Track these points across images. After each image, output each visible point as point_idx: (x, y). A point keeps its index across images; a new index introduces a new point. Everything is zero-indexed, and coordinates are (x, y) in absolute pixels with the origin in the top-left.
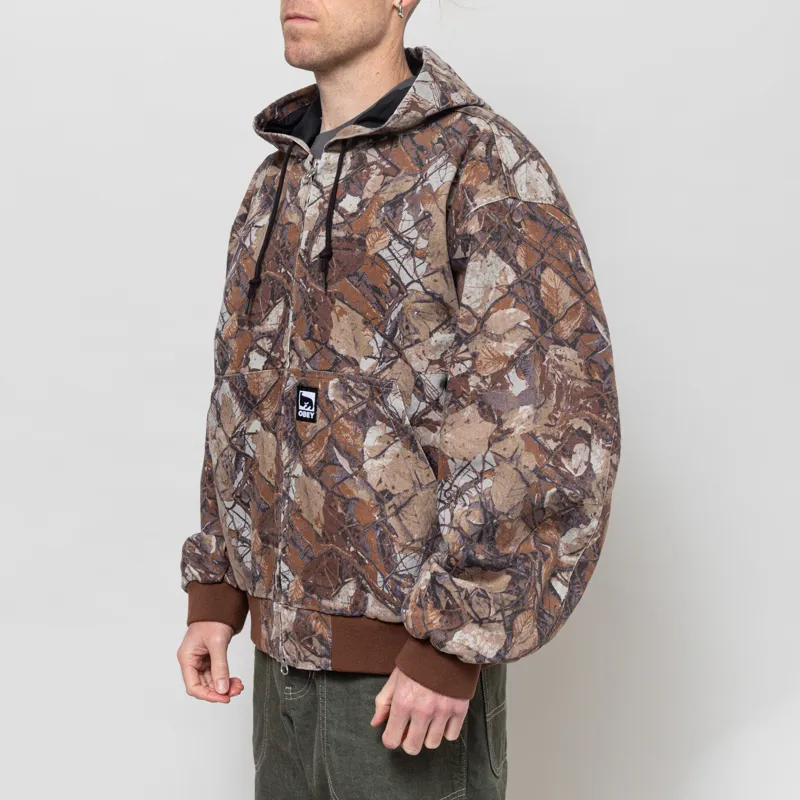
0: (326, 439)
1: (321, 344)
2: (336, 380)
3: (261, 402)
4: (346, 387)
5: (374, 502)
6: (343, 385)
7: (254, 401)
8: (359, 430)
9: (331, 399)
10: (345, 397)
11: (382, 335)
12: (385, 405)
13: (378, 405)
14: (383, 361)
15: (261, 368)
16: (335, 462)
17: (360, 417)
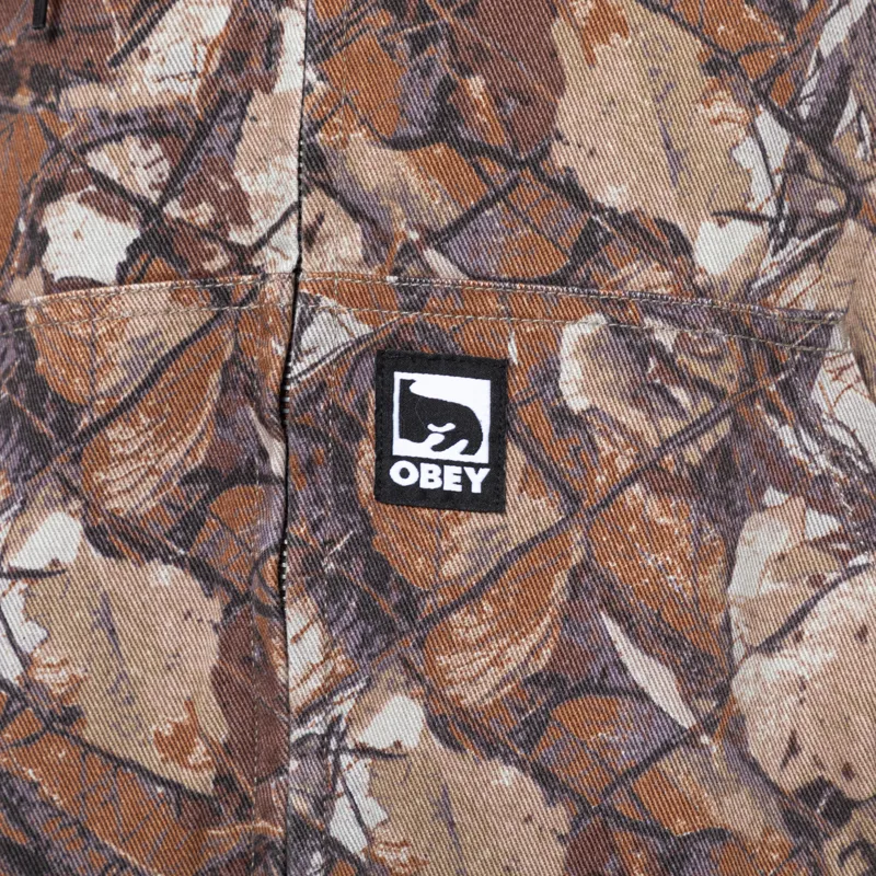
0: (560, 581)
1: (509, 163)
2: (592, 324)
3: (98, 426)
4: (646, 349)
5: (782, 837)
6: (629, 342)
7: (64, 428)
8: (711, 532)
9: (578, 404)
10: (643, 394)
11: (782, 120)
12: (807, 421)
13: (771, 421)
14: (791, 232)
15: (109, 274)
16: (614, 679)
17: (712, 476)
